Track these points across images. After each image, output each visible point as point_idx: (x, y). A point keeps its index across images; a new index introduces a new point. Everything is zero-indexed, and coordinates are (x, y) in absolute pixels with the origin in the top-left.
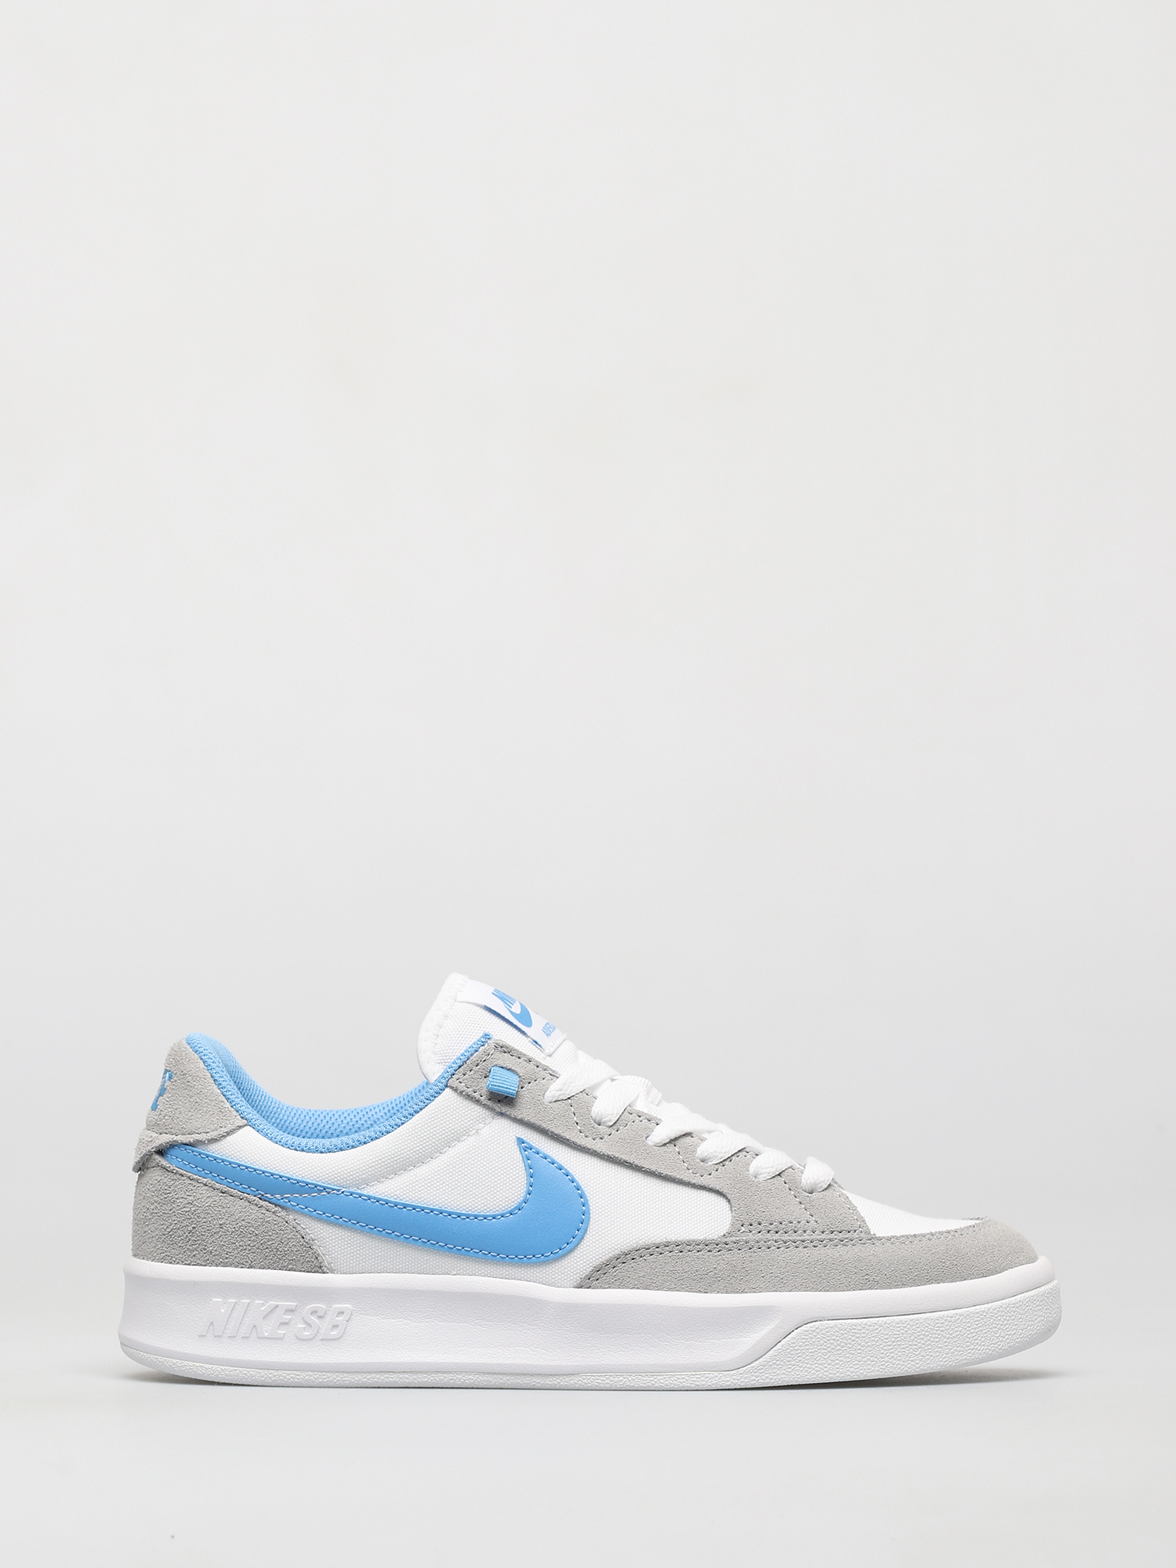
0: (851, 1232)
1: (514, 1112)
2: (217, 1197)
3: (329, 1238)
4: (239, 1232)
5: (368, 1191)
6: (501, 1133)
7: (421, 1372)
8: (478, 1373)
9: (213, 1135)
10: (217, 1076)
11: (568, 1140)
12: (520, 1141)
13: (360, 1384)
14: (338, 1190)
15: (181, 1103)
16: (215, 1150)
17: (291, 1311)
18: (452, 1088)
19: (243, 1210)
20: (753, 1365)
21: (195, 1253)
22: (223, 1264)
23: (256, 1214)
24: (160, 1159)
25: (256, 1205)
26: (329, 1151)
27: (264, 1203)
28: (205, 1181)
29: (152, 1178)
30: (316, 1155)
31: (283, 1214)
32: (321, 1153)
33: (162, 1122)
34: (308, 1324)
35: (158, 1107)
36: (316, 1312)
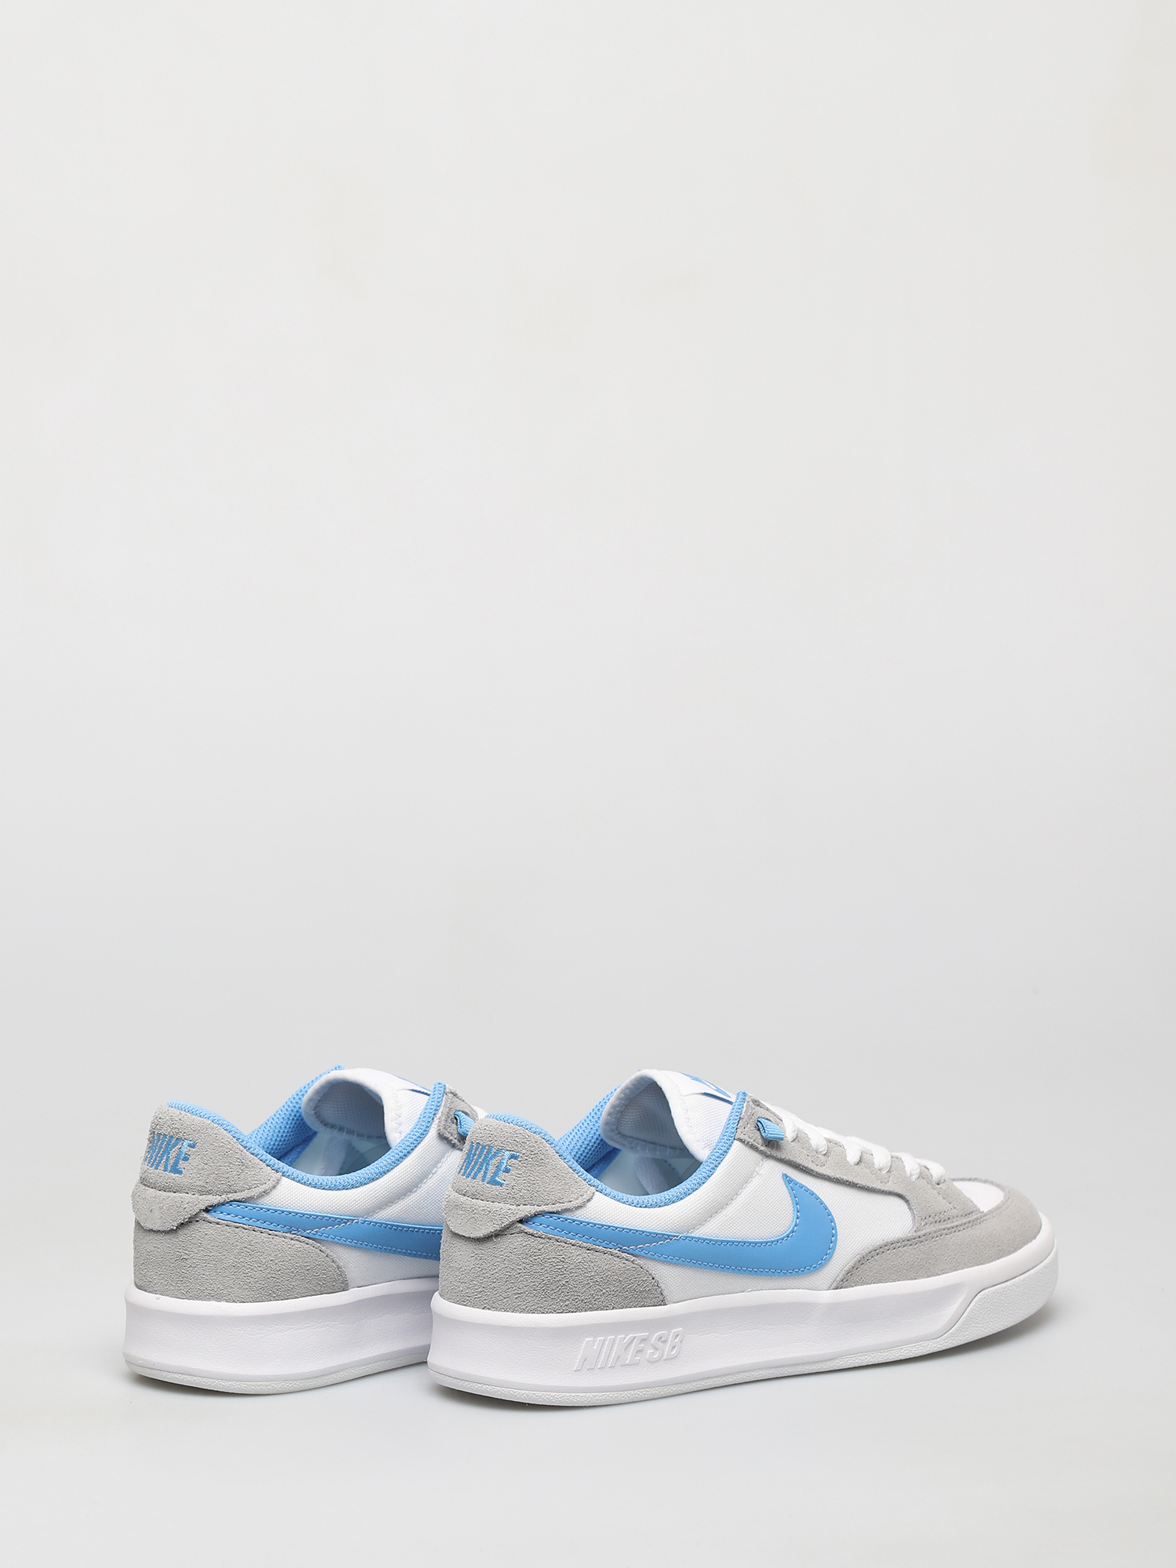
0: (971, 1216)
1: (779, 1155)
2: (586, 1254)
3: (667, 1275)
4: (606, 1281)
5: (696, 1234)
6: (771, 1171)
7: (728, 1375)
8: (766, 1368)
9: (575, 1203)
10: (561, 1152)
11: (812, 1170)
12: (785, 1176)
13: (685, 1391)
14: (677, 1237)
15: (537, 1178)
16: (580, 1215)
17: (644, 1340)
18: (741, 1140)
19: (609, 1262)
20: (951, 1331)
21: (567, 1303)
22: (591, 1309)
23: (618, 1264)
24: (523, 1227)
25: (618, 1257)
26: (666, 1204)
27: (623, 1255)
28: (573, 1242)
29: (514, 1243)
30: (657, 1209)
31: (638, 1261)
32: (660, 1206)
33: (518, 1195)
34: (656, 1349)
35: (506, 1182)
36: (661, 1338)
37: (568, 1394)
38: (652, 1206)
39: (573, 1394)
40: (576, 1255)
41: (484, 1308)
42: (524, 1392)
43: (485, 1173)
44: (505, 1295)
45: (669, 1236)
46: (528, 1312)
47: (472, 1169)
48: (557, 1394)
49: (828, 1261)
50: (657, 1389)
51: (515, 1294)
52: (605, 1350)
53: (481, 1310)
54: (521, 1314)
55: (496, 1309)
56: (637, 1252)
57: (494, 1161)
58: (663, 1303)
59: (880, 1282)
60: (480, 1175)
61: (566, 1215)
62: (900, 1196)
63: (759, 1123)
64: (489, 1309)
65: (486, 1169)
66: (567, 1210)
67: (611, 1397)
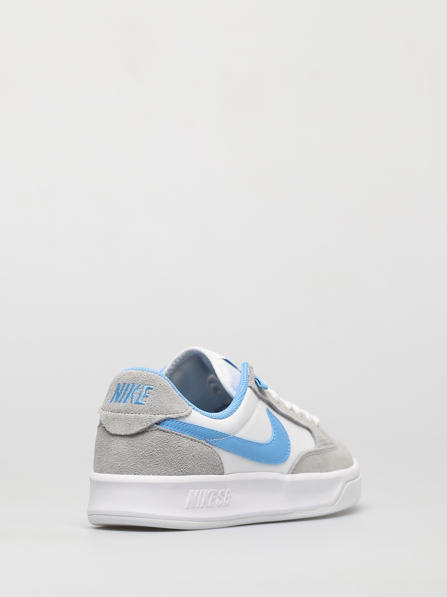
1: (264, 397)
2: (190, 442)
4: (200, 458)
5: (237, 435)
6: (262, 407)
9: (184, 414)
11: (277, 409)
12: (268, 410)
14: (229, 436)
16: (187, 420)
17: (216, 494)
18: (250, 387)
19: (201, 448)
20: (337, 503)
21: (182, 470)
22: (193, 474)
23: (205, 449)
24: (158, 427)
25: (205, 445)
26: (224, 418)
27: (208, 444)
28: (184, 435)
29: (154, 435)
30: (220, 420)
31: (214, 448)
32: (221, 419)
33: (154, 409)
34: (220, 499)
35: (147, 402)
36: (222, 493)
37: (182, 522)
38: (218, 418)
39: (185, 522)
40: (186, 443)
41: (135, 474)
42: (160, 520)
43: (132, 398)
44: (148, 465)
45: (227, 435)
46: (161, 475)
47: (123, 397)
48: (177, 521)
49: (288, 457)
50: (220, 522)
51: (154, 465)
52: (199, 497)
53: (133, 475)
54: (158, 476)
55: (143, 474)
56: (213, 443)
57: (137, 391)
58: (223, 473)
59: (308, 472)
60: (128, 400)
61: (181, 420)
62: (308, 429)
63: (256, 380)
64: (138, 474)
65: (132, 396)
66: (181, 417)
67: (202, 524)
